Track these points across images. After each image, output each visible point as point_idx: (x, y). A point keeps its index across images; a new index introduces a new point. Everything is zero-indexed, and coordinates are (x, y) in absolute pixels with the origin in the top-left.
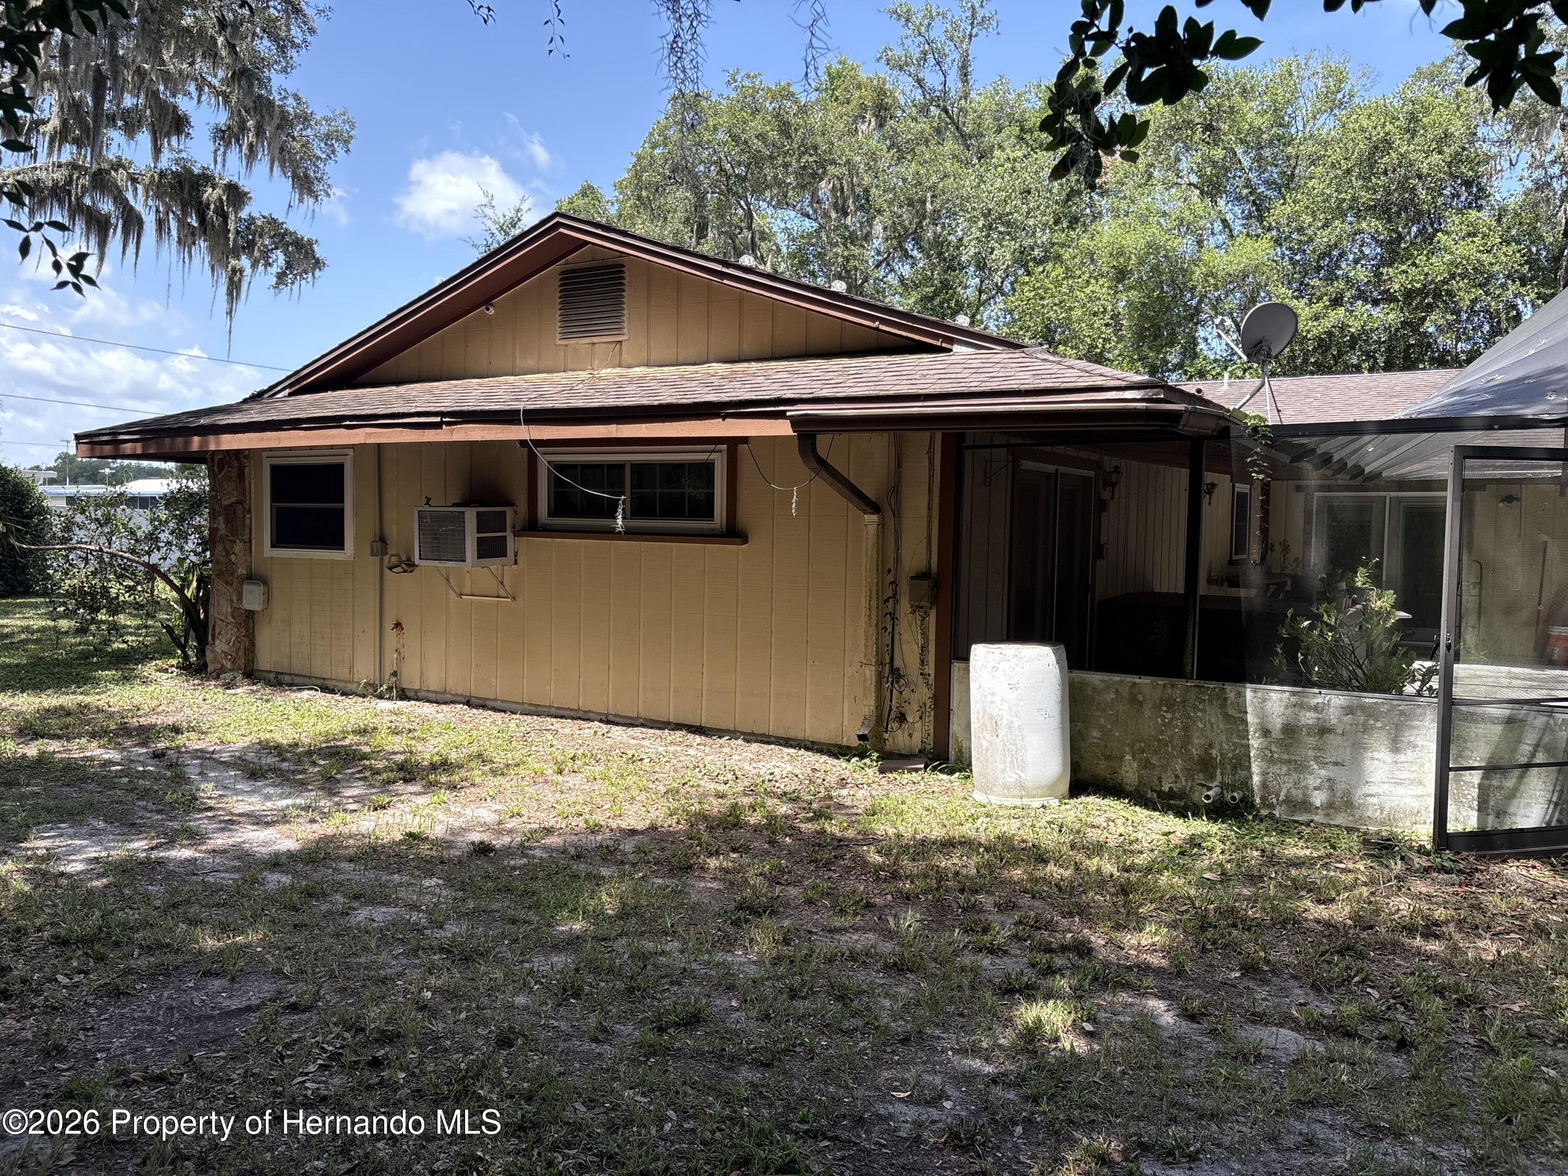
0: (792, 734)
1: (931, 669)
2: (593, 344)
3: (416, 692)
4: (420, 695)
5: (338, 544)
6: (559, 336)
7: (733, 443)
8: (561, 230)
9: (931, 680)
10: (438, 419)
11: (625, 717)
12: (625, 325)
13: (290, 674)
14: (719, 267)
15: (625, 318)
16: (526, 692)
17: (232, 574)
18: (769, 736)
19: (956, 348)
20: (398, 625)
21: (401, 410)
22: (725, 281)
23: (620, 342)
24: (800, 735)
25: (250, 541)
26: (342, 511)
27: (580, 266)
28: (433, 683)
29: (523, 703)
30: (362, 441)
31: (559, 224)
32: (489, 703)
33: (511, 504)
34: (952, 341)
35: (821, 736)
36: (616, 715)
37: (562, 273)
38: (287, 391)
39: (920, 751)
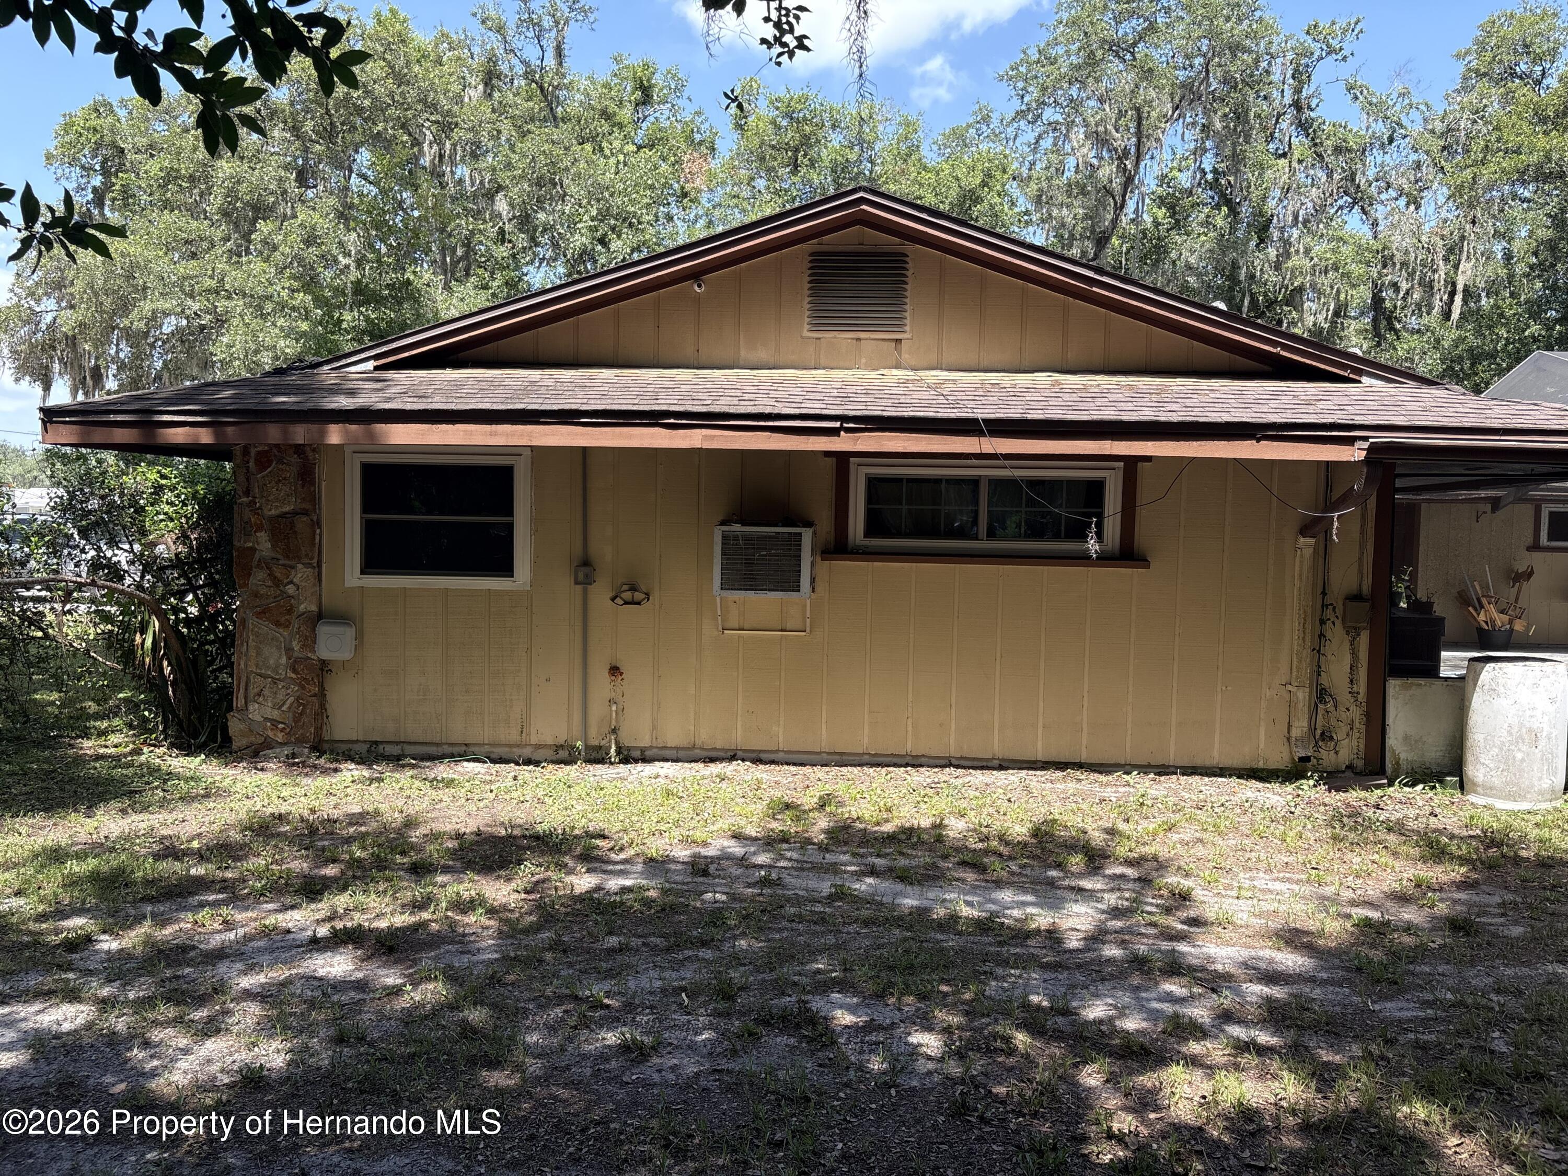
0: (1198, 762)
1: (1362, 687)
2: (859, 340)
3: (643, 750)
4: (648, 753)
5: (505, 568)
6: (807, 327)
7: (1131, 462)
8: (864, 207)
9: (1362, 697)
10: (838, 424)
11: (974, 759)
12: (907, 321)
13: (397, 743)
14: (1091, 274)
15: (907, 314)
16: (824, 740)
17: (290, 611)
18: (1169, 766)
19: (1366, 380)
20: (615, 670)
21: (768, 410)
22: (1094, 289)
23: (899, 341)
24: (1208, 763)
25: (319, 566)
26: (510, 527)
27: (841, 248)
28: (674, 737)
29: (820, 753)
30: (698, 445)
31: (862, 200)
32: (763, 756)
33: (809, 524)
34: (1360, 372)
35: (1235, 761)
36: (962, 758)
37: (811, 254)
38: (370, 365)
39: (1347, 767)
